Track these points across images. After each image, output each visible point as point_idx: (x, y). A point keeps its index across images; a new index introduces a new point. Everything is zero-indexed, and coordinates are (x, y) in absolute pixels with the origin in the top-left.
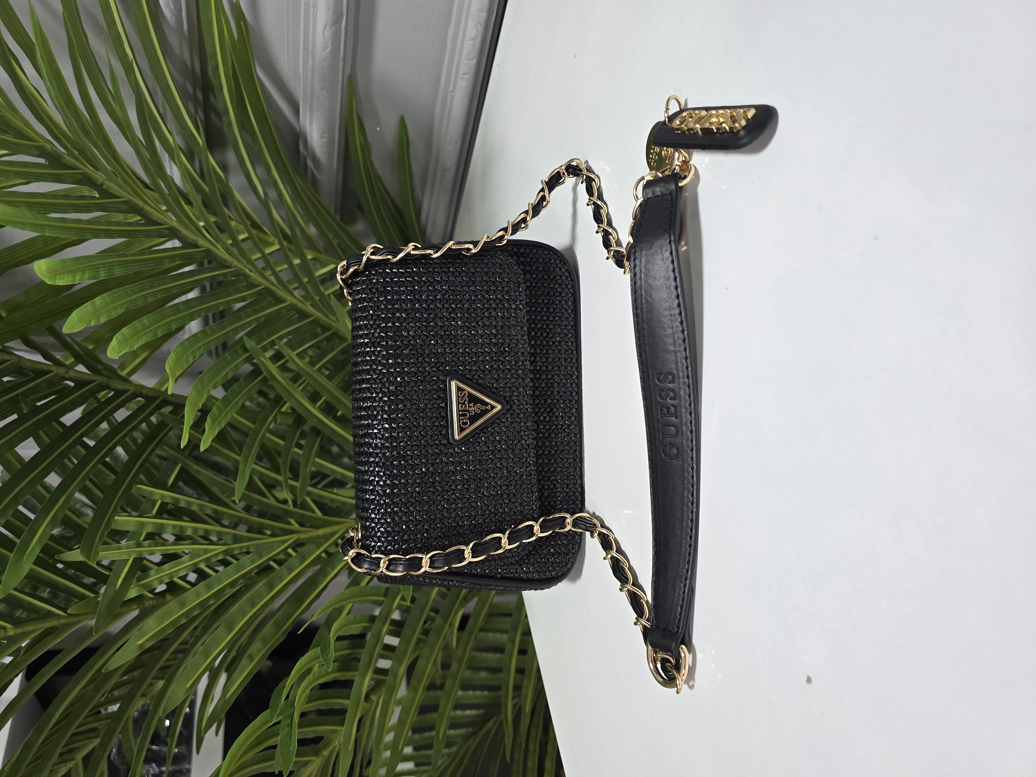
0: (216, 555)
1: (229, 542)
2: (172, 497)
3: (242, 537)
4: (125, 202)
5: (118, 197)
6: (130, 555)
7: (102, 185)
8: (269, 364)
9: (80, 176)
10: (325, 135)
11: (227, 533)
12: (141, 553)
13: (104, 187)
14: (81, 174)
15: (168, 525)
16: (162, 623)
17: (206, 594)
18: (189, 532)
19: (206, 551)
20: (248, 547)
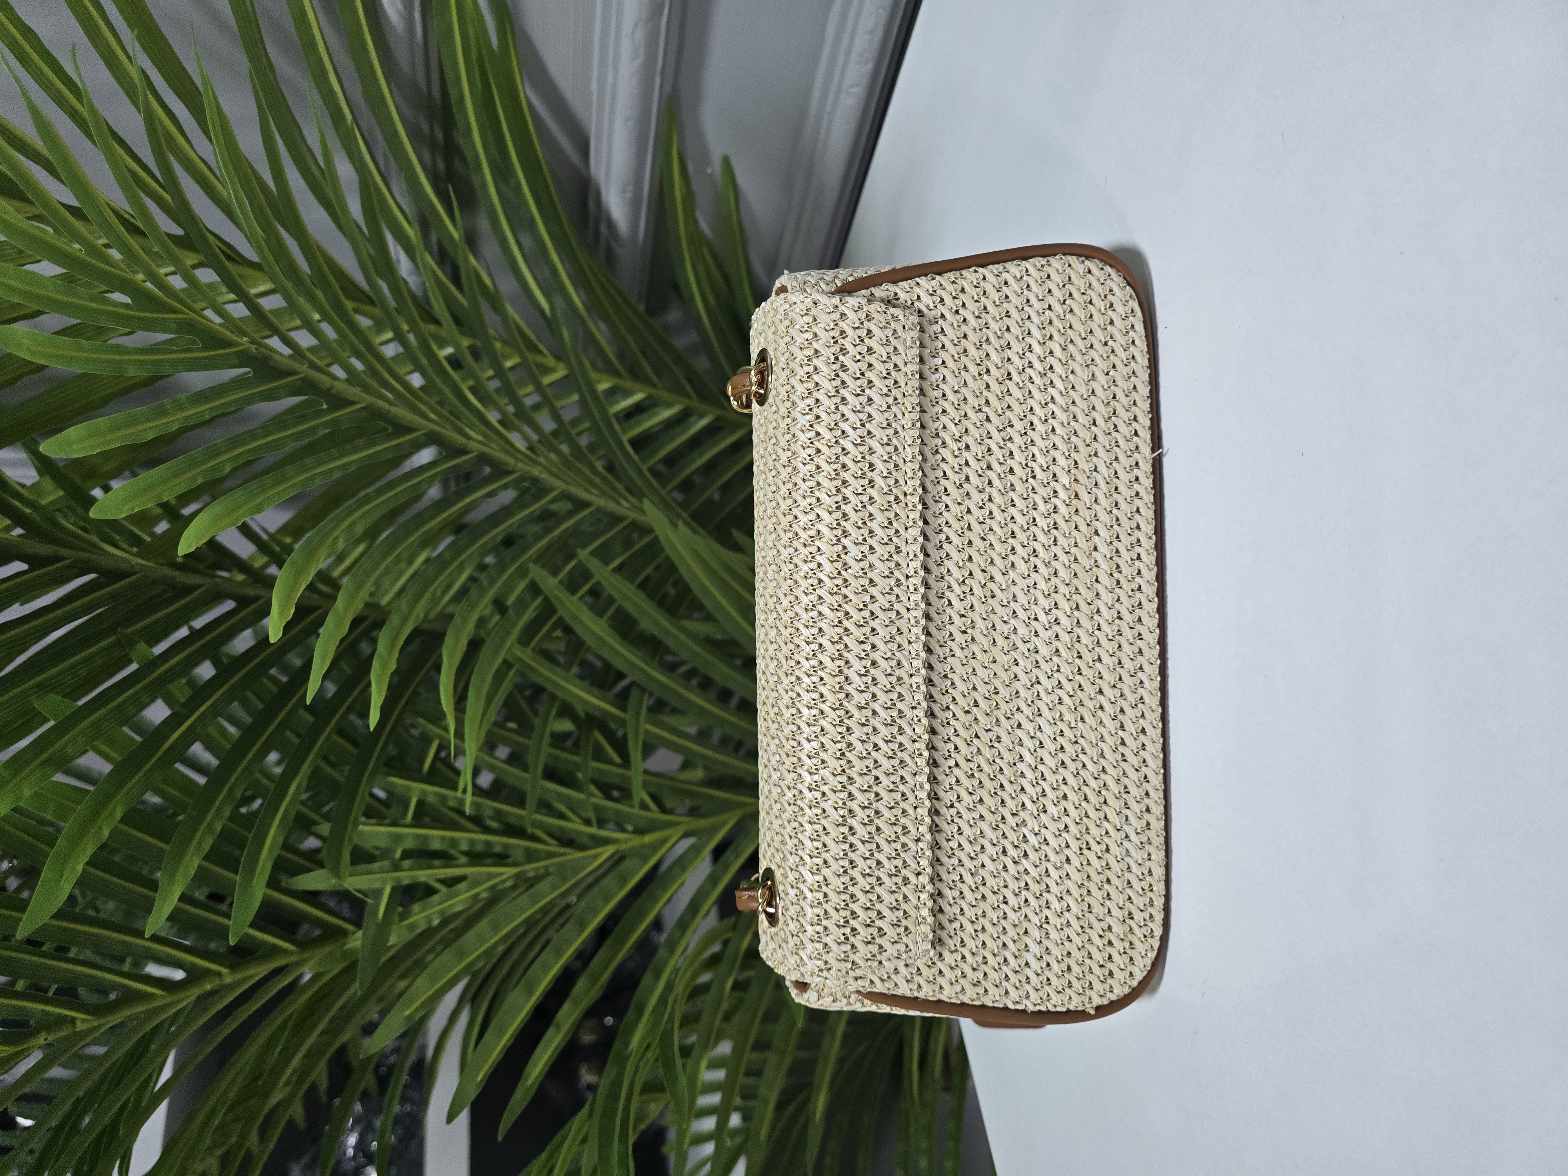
0: (504, 882)
1: (521, 859)
3: (537, 852)
6: (384, 881)
8: (565, 596)
10: (630, 188)
11: (516, 847)
12: (399, 879)
15: (430, 837)
17: (493, 937)
18: (464, 847)
19: (490, 876)
20: (547, 868)
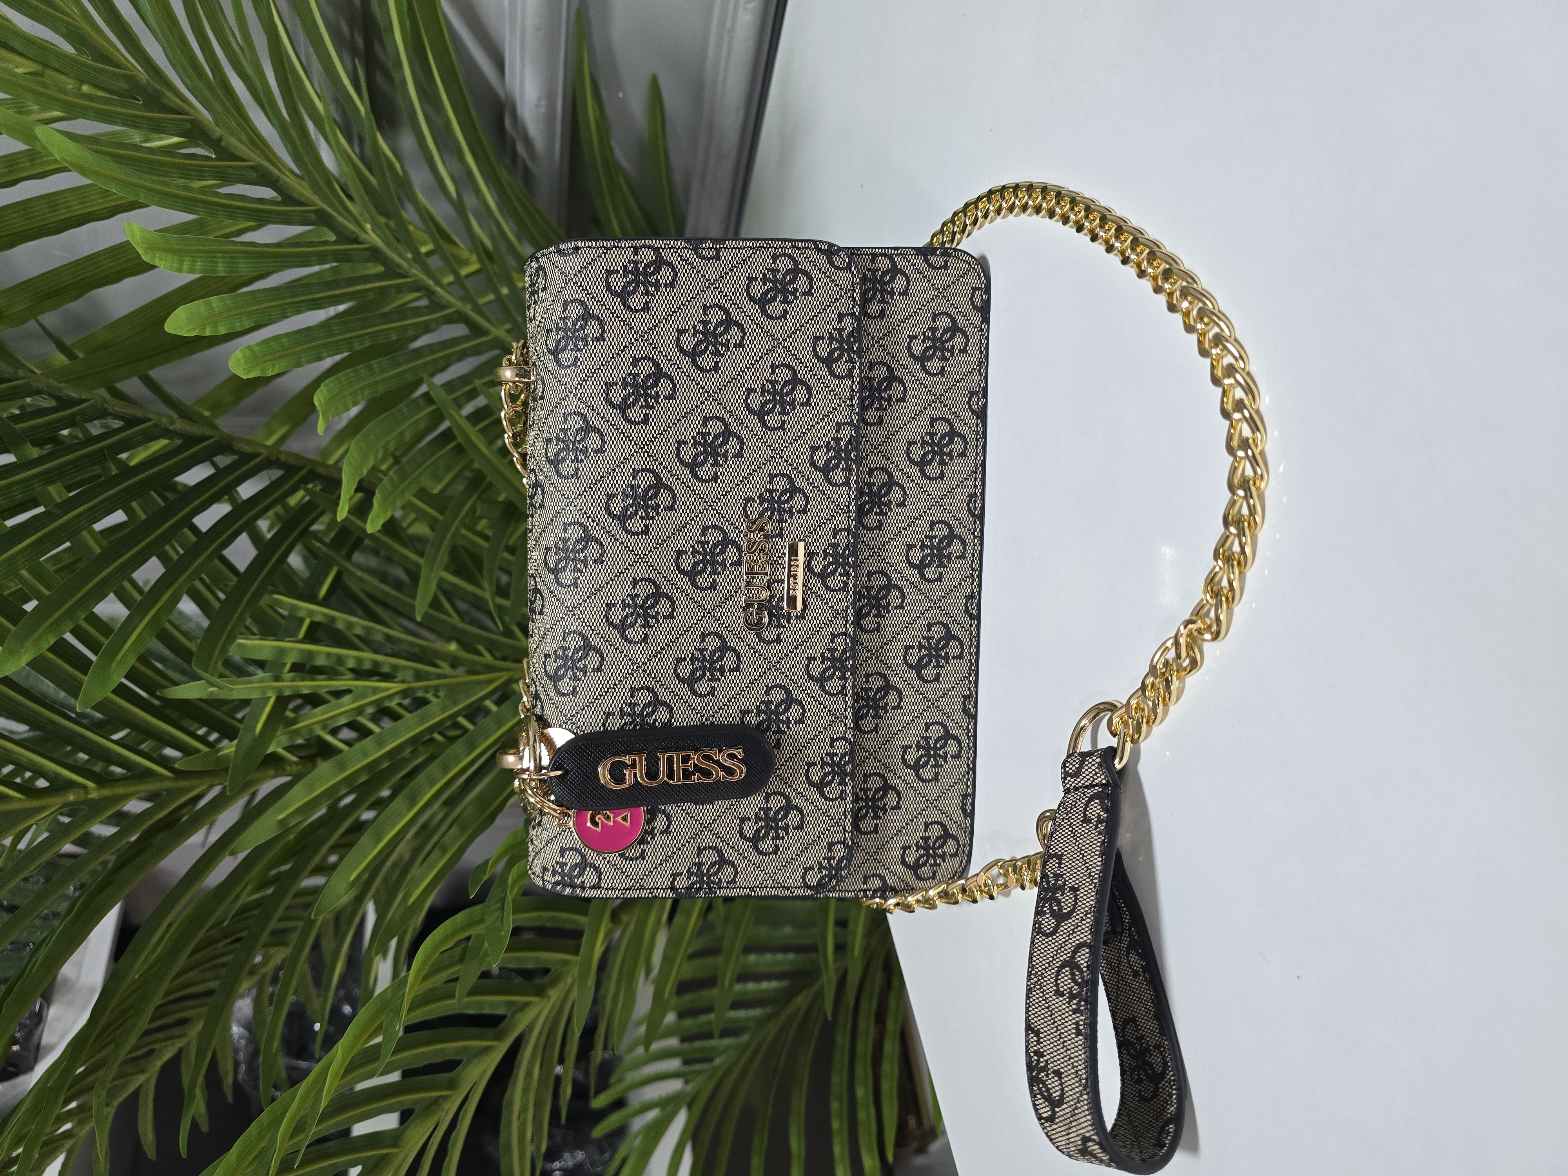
0: (390, 697)
1: (410, 679)
2: (325, 615)
3: (427, 673)
4: (252, 168)
5: (243, 160)
6: (269, 691)
7: (220, 140)
8: (466, 425)
9: (189, 126)
10: (543, 103)
11: (405, 668)
12: (284, 689)
13: (223, 144)
14: (190, 121)
15: (318, 652)
16: (312, 790)
17: (377, 751)
18: (351, 664)
19: (375, 690)
20: (437, 689)
